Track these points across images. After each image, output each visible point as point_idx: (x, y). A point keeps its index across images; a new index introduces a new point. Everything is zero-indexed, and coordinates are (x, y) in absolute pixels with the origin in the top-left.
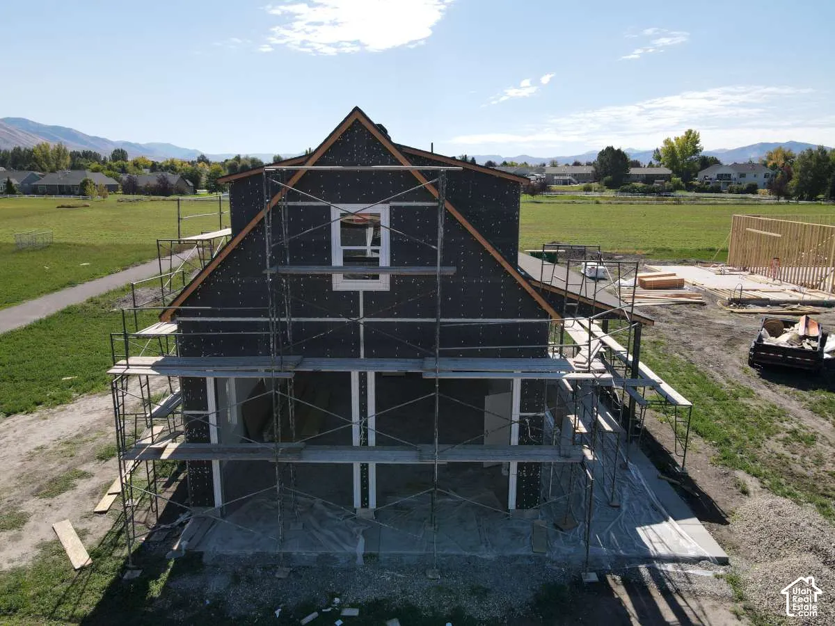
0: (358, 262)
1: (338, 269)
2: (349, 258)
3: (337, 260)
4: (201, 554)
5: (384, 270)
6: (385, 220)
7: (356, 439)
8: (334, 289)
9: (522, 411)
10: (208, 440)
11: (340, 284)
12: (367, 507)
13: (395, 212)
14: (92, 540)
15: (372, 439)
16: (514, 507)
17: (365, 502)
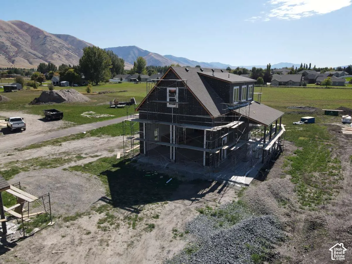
0: (172, 101)
1: (168, 102)
2: (170, 100)
3: (168, 100)
4: (137, 161)
5: (177, 103)
6: (177, 92)
7: (171, 142)
8: (167, 107)
9: (206, 140)
10: (143, 138)
11: (169, 105)
12: (173, 159)
13: (179, 89)
14: (122, 156)
15: (174, 143)
16: (205, 165)
17: (172, 158)
